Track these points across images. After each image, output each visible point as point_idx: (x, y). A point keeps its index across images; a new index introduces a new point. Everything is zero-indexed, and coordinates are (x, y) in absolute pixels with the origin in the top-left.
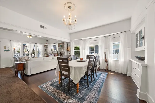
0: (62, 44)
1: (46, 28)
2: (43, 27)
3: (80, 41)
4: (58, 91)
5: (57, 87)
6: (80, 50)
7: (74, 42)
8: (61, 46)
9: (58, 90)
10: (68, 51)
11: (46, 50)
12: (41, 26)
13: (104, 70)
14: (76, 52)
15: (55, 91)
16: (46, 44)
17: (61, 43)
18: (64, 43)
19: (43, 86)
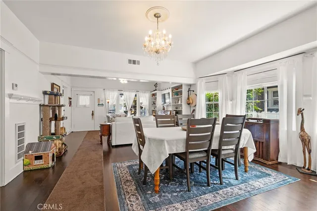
0: (178, 89)
1: (139, 63)
2: (134, 62)
3: (220, 77)
4: (129, 178)
5: (135, 172)
6: (220, 102)
7: (203, 83)
8: (177, 94)
9: (131, 178)
10: (189, 104)
11: (154, 103)
12: (130, 61)
13: (297, 168)
14: (209, 108)
15: (127, 177)
16: (154, 91)
17: (177, 87)
18: (180, 86)
19: (118, 166)
